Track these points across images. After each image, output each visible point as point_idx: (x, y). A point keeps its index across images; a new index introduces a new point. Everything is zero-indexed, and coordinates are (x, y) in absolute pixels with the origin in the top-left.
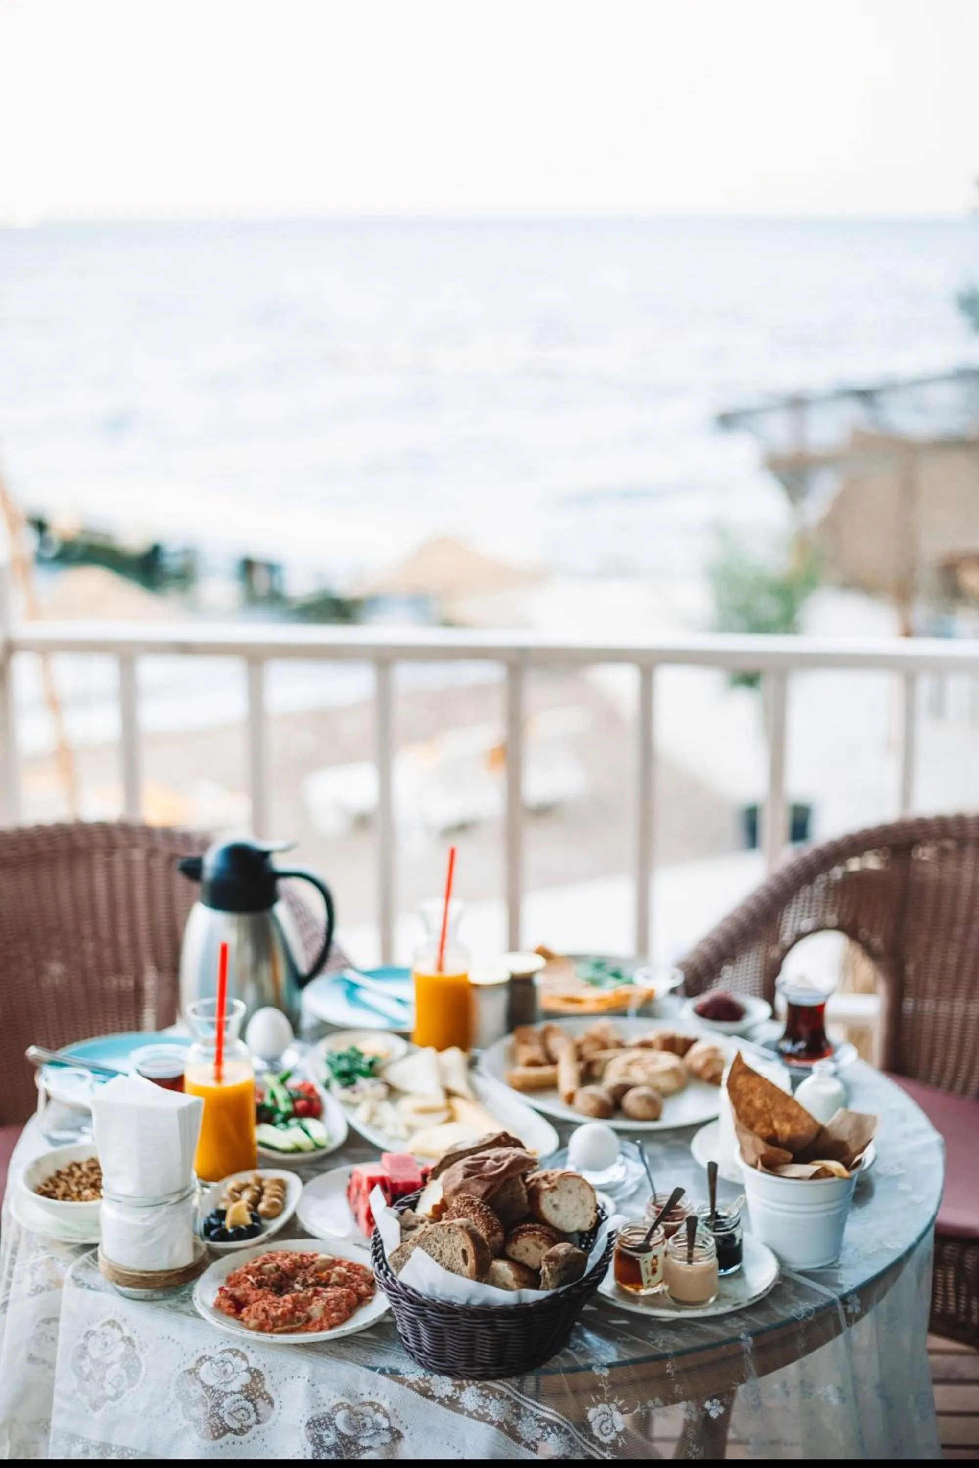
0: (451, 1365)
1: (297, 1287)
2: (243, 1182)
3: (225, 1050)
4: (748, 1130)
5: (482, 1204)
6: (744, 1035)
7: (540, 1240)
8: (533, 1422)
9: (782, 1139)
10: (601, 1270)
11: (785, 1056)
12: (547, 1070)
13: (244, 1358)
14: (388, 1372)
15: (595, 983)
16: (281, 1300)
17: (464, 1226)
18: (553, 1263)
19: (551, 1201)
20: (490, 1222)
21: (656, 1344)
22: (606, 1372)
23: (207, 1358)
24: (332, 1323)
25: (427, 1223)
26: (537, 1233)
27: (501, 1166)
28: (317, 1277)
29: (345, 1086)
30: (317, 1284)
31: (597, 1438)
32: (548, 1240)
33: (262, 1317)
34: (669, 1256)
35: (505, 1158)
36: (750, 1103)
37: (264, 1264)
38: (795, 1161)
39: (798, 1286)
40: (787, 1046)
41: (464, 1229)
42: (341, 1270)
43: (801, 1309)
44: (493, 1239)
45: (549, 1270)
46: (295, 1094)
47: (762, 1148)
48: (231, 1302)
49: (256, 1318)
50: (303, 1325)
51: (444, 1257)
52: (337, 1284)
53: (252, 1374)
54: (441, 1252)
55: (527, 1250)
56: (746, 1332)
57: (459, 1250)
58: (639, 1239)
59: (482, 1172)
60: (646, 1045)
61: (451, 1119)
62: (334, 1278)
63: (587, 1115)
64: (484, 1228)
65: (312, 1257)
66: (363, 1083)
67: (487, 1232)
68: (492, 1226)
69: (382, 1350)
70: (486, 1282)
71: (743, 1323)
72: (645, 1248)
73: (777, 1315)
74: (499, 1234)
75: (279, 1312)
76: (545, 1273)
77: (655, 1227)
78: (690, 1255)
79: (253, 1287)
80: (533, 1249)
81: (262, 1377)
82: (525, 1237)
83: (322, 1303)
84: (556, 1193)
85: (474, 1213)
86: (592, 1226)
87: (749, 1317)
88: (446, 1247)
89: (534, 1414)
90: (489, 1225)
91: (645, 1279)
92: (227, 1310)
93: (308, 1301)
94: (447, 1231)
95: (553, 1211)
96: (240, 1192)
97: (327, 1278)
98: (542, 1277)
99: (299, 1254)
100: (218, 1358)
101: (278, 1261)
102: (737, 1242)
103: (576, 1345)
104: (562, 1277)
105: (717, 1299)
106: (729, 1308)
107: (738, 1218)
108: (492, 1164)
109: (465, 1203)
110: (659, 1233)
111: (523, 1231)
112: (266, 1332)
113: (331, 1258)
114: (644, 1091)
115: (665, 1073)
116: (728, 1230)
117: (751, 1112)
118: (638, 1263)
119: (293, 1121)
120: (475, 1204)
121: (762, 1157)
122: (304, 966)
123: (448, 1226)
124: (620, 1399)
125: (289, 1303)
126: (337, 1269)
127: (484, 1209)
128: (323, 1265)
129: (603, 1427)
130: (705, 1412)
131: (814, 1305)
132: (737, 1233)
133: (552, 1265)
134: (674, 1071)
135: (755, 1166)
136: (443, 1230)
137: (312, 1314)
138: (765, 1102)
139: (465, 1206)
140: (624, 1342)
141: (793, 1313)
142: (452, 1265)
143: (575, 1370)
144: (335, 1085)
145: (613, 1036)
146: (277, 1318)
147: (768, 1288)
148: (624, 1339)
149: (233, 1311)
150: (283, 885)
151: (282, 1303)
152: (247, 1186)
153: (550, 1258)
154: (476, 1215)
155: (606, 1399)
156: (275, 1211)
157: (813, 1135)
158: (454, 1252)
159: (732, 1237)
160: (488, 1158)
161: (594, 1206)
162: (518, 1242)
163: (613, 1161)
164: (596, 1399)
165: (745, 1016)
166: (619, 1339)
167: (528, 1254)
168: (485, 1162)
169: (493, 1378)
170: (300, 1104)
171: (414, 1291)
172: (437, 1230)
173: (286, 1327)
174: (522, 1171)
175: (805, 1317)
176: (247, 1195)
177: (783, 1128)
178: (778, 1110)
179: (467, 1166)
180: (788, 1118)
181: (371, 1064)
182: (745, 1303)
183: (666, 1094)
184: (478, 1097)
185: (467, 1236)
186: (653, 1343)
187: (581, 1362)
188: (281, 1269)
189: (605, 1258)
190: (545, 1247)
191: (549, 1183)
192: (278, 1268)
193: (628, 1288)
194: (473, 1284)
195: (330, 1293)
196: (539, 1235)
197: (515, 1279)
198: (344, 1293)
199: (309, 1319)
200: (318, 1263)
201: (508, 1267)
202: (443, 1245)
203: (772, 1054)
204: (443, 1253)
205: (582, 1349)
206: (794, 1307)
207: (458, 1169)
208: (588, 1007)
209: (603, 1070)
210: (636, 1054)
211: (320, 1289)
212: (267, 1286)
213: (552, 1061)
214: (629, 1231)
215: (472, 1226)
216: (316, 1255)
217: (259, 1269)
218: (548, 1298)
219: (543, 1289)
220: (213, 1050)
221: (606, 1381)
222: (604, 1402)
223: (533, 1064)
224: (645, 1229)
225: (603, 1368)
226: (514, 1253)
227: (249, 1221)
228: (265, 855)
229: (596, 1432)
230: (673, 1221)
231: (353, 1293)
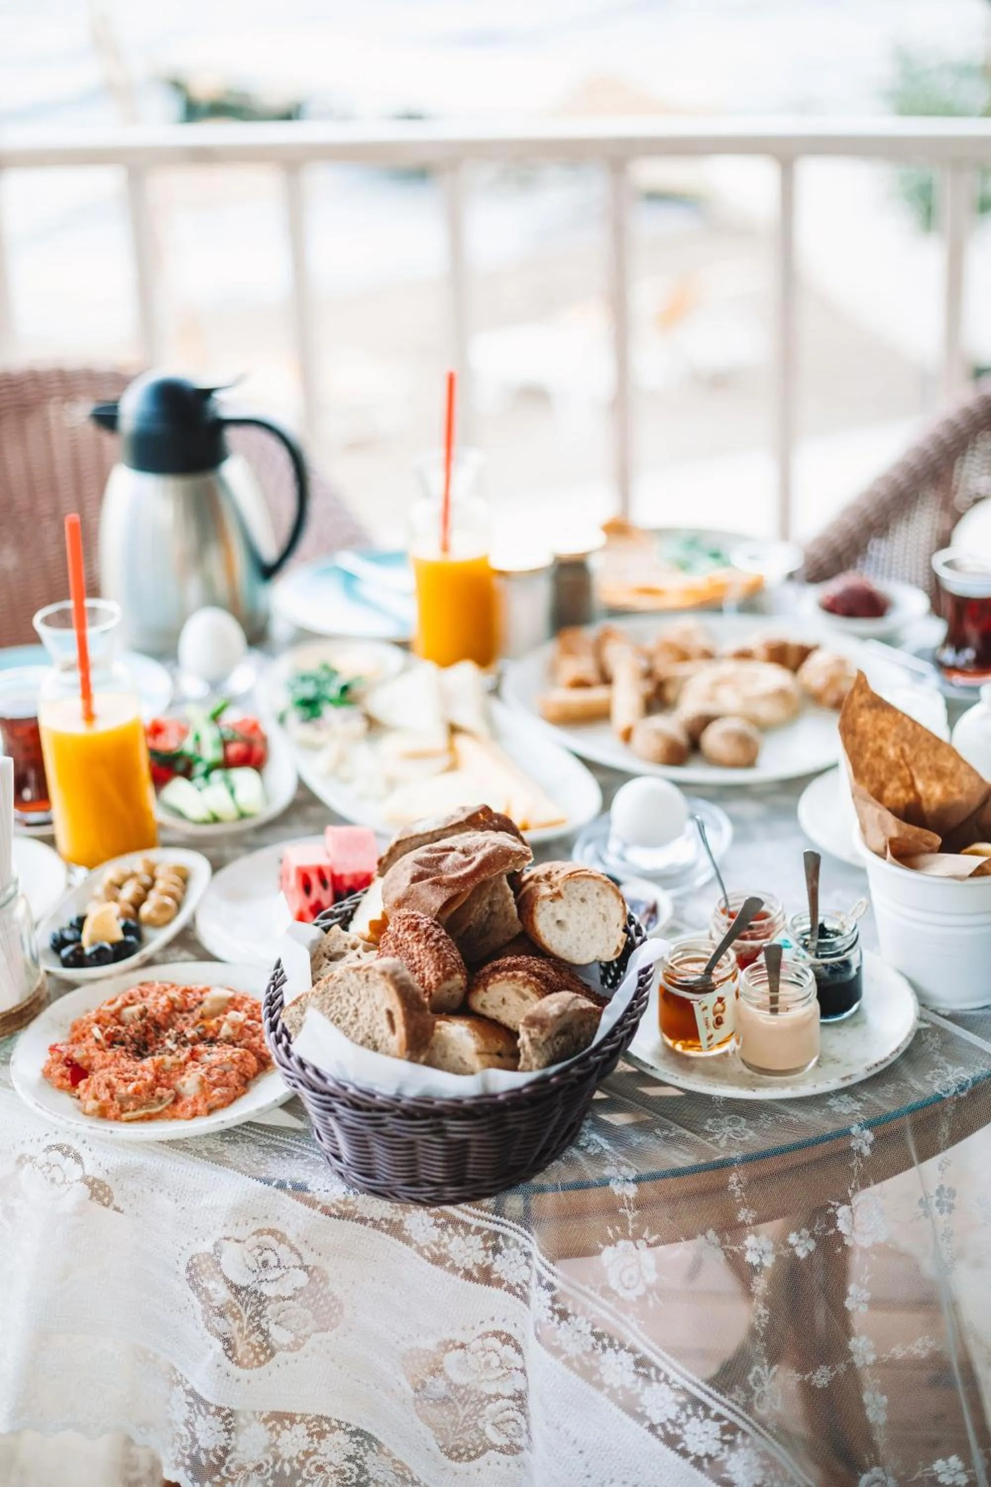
0: (387, 1183)
1: (169, 1044)
2: (127, 870)
3: (94, 676)
4: (873, 799)
5: (432, 928)
6: (889, 640)
7: (525, 985)
8: (518, 1257)
9: (929, 807)
10: (625, 1032)
11: (943, 667)
12: (597, 695)
13: (78, 1158)
14: (289, 1186)
15: (684, 566)
16: (139, 1065)
17: (389, 971)
18: (536, 1030)
19: (553, 915)
20: (442, 956)
21: (716, 1143)
22: (631, 1191)
23: (27, 1157)
24: (212, 1106)
25: (360, 950)
26: (520, 974)
27: (470, 862)
28: (203, 1027)
29: (306, 720)
30: (201, 1038)
31: (615, 1293)
32: (537, 986)
33: (105, 1095)
34: (741, 999)
35: (477, 849)
36: (879, 753)
37: (127, 1005)
38: (946, 848)
39: (948, 1040)
40: (949, 656)
41: (388, 976)
42: (237, 1016)
43: (950, 1078)
44: (448, 985)
45: (531, 1040)
46: (228, 736)
47: (893, 827)
48: (65, 1068)
49: (96, 1098)
50: (167, 1108)
51: (361, 1018)
52: (231, 1041)
53: (90, 1185)
54: (356, 1010)
55: (504, 1001)
56: (862, 1122)
57: (383, 1010)
58: (694, 972)
59: (440, 871)
60: (744, 655)
61: (453, 767)
62: (225, 1031)
63: (648, 760)
64: (432, 967)
65: (202, 993)
66: (330, 713)
67: (436, 975)
68: (445, 966)
69: (286, 1150)
70: (429, 1063)
71: (857, 1106)
72: (705, 986)
73: (912, 1089)
74: (458, 976)
75: (131, 1087)
76: (524, 1046)
77: (721, 950)
78: (774, 1000)
79: (100, 1047)
80: (514, 999)
81: (107, 1189)
82: (500, 980)
83: (201, 1071)
84: (560, 902)
85: (419, 941)
86: (619, 954)
87: (866, 1095)
88: (364, 1002)
89: (520, 1245)
90: (441, 960)
91: (703, 1033)
92: (59, 1082)
93: (180, 1069)
94: (363, 978)
95: (557, 931)
96: (120, 887)
97: (216, 1029)
98: (521, 1051)
99: (182, 988)
100: (42, 1158)
101: (149, 1002)
102: (853, 972)
103: (590, 1143)
104: (558, 1048)
105: (818, 1064)
106: (834, 1084)
107: (855, 933)
108: (456, 858)
109: (406, 926)
110: (729, 960)
111: (496, 970)
112: (110, 1119)
113: (230, 994)
114: (733, 724)
115: (766, 697)
116: (838, 954)
117: (880, 765)
118: (691, 1007)
119: (216, 775)
120: (421, 927)
121: (892, 841)
122: (270, 552)
123: (365, 970)
124: (652, 1233)
125: (149, 1072)
126: (232, 1015)
127: (435, 936)
128: (217, 1007)
129: (626, 1275)
130: (790, 1250)
131: (972, 1074)
132: (853, 957)
133: (535, 1033)
134: (782, 694)
135: (882, 855)
136: (358, 976)
137: (183, 1090)
138: (902, 750)
139: (405, 930)
140: (666, 1138)
141: (937, 1088)
142: (373, 1032)
143: (582, 1185)
144: (294, 717)
145: (701, 642)
146: (129, 1098)
147: (897, 1050)
148: (666, 1133)
149: (67, 1083)
150: (232, 436)
151: (139, 1073)
152: (133, 875)
153: (532, 1022)
154: (422, 946)
155: (630, 1233)
156: (165, 916)
157: (976, 801)
158: (375, 1012)
159: (846, 964)
160: (452, 849)
161: (622, 922)
162: (489, 988)
163: (678, 832)
164: (615, 1232)
165: (889, 611)
166: (658, 1131)
167: (505, 1007)
168: (448, 855)
169: (452, 1202)
170: (234, 749)
171: (317, 1072)
172: (349, 975)
173: (141, 1112)
174: (509, 867)
175: (956, 1093)
176: (128, 892)
177: (930, 791)
178: (924, 762)
179: (419, 862)
180: (939, 774)
181: (345, 689)
182: (860, 1073)
183: (765, 727)
184: (495, 733)
185: (392, 989)
186: (710, 1139)
187: (591, 1173)
188: (148, 1015)
189: (634, 1010)
190: (533, 997)
191: (551, 887)
192: (143, 1014)
193: (679, 1047)
194: (405, 1068)
195: (215, 1055)
196: (523, 977)
197: (479, 1053)
198: (235, 1056)
199: (177, 1098)
200: (207, 1004)
201: (468, 1032)
202: (359, 1000)
203: (927, 667)
204: (359, 1012)
205: (597, 1151)
206: (940, 1076)
207: (406, 866)
208: (672, 601)
209: (679, 691)
210: (729, 668)
211: (200, 1047)
212: (122, 1043)
213: (606, 680)
214: (682, 956)
215: (402, 971)
216: (208, 990)
217: (117, 1014)
218: (531, 1084)
219: (523, 1070)
220: (75, 677)
221: (632, 1205)
222: (626, 1237)
223: (581, 684)
224: (709, 954)
225: (627, 1184)
226: (483, 1006)
227: (119, 936)
228: (207, 393)
229: (614, 1284)
230: (754, 938)
231: (250, 1054)
